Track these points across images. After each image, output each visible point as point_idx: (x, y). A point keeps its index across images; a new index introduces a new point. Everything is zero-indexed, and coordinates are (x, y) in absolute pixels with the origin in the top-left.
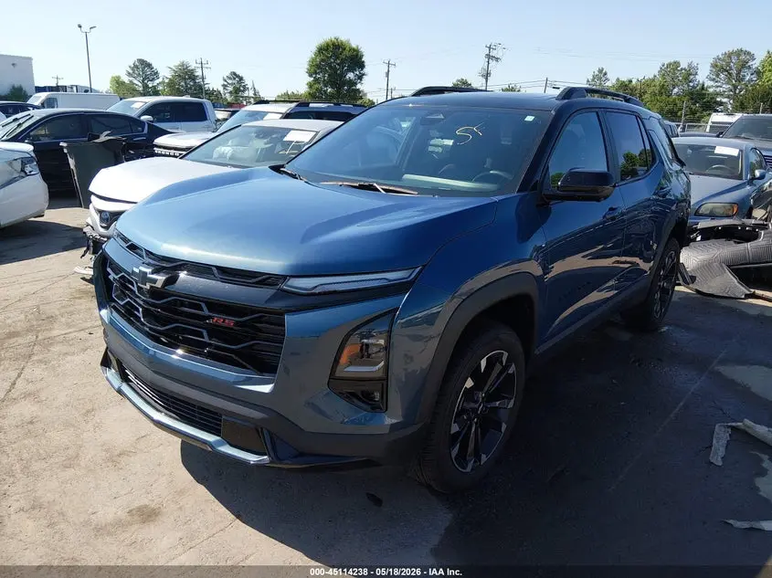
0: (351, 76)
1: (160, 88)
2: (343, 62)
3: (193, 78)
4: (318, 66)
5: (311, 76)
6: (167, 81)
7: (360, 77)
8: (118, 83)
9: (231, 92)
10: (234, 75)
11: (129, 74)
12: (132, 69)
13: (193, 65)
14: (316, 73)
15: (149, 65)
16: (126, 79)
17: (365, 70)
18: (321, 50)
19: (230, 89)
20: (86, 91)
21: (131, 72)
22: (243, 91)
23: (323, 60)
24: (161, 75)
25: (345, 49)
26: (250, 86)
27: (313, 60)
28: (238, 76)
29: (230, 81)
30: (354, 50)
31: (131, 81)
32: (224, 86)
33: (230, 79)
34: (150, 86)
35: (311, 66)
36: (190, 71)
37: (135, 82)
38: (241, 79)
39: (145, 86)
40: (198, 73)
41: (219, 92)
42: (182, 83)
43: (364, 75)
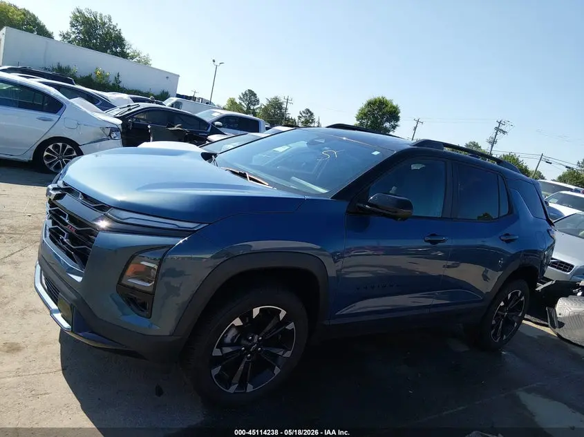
0: (387, 125)
1: (258, 111)
2: (384, 114)
3: (280, 108)
4: (365, 115)
5: (358, 120)
6: (263, 107)
7: (394, 127)
8: (232, 102)
9: (302, 122)
10: (308, 111)
11: (240, 98)
12: (244, 96)
13: (282, 100)
14: (363, 119)
15: (255, 95)
16: (238, 101)
17: (399, 123)
18: (370, 104)
19: (303, 119)
20: (207, 103)
21: (242, 97)
22: (311, 123)
23: (369, 111)
24: (260, 102)
25: (387, 106)
26: (316, 120)
27: (362, 109)
28: (310, 112)
29: (304, 115)
30: (394, 107)
31: (240, 103)
32: (299, 117)
33: (304, 112)
34: (252, 108)
35: (360, 113)
36: (280, 103)
37: (243, 104)
38: (312, 114)
39: (249, 108)
40: (284, 106)
41: (295, 121)
42: (273, 111)
43: (397, 126)
